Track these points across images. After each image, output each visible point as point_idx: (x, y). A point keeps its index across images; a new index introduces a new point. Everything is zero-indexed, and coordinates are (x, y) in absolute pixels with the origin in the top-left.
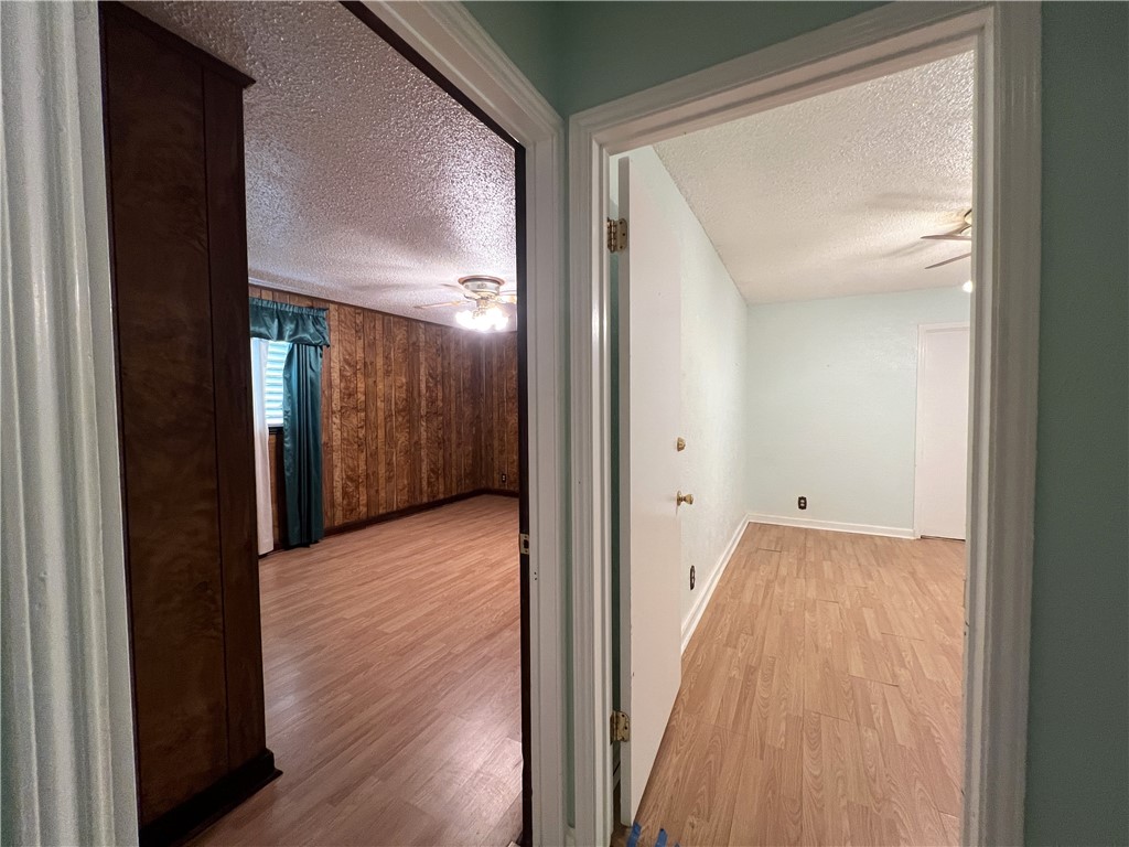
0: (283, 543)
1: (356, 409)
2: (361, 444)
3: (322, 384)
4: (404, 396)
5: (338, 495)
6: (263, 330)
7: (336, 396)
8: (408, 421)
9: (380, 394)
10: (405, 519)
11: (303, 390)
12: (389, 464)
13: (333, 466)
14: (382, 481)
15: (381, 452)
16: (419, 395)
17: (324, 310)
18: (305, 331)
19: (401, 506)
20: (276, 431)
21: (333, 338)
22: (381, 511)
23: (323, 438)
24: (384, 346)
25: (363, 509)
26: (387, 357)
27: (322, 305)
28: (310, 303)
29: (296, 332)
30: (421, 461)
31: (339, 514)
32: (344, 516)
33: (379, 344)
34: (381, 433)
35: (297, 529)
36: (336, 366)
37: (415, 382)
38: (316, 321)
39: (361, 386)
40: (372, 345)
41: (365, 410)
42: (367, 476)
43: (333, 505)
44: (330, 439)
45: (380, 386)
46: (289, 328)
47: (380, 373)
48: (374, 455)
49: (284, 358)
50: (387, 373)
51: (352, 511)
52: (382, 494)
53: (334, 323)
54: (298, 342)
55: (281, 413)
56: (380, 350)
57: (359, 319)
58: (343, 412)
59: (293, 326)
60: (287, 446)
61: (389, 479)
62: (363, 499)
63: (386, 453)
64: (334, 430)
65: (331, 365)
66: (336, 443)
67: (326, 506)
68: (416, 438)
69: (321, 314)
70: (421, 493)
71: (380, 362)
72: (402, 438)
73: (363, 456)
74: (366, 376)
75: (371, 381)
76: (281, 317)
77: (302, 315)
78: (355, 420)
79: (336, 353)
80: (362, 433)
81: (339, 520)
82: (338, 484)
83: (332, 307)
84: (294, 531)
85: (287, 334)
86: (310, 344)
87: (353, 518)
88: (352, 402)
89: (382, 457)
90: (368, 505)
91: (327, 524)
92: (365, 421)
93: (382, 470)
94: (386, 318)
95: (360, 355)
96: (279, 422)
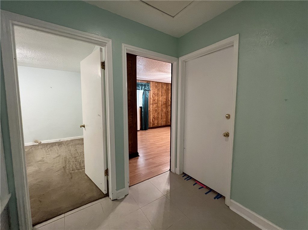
0: (142, 129)
1: (155, 103)
2: (156, 111)
3: (149, 98)
4: (165, 101)
5: (151, 121)
6: (139, 88)
7: (151, 101)
8: (166, 106)
9: (160, 100)
10: (165, 128)
11: (145, 99)
12: (161, 115)
13: (150, 115)
14: (160, 119)
15: (160, 113)
16: (169, 101)
17: (150, 83)
18: (146, 88)
19: (164, 125)
20: (141, 108)
21: (151, 89)
22: (160, 125)
23: (149, 109)
24: (161, 90)
25: (156, 124)
26: (162, 92)
27: (149, 82)
28: (147, 82)
29: (144, 88)
30: (168, 115)
31: (151, 125)
32: (152, 125)
33: (160, 89)
34: (160, 109)
35: (144, 126)
36: (151, 94)
37: (168, 97)
38: (148, 86)
39: (156, 98)
40: (159, 90)
41: (157, 104)
42: (157, 118)
43: (150, 123)
44: (150, 109)
45: (160, 99)
46: (143, 87)
47: (160, 96)
48: (159, 113)
49: (142, 93)
50: (162, 96)
51: (154, 124)
52: (160, 122)
53: (151, 86)
54: (145, 90)
55: (142, 104)
56: (160, 91)
57: (156, 84)
58: (153, 104)
59: (144, 87)
60: (143, 110)
61: (161, 119)
62: (156, 122)
63: (161, 113)
64: (151, 108)
65: (150, 95)
66: (151, 110)
67: (149, 123)
68: (167, 110)
69: (149, 84)
70: (168, 122)
71: (160, 93)
72: (164, 110)
73: (156, 113)
74: (157, 96)
75: (158, 98)
76: (142, 85)
77: (145, 85)
78: (155, 106)
79: (151, 92)
80: (156, 108)
81: (151, 126)
82: (151, 119)
83: (151, 82)
84: (144, 127)
85: (143, 89)
86: (147, 90)
87: (154, 126)
88: (154, 102)
89: (160, 114)
90: (157, 124)
91: (149, 126)
92: (157, 106)
93: (160, 116)
94: (162, 83)
95: (156, 92)
96: (141, 106)
